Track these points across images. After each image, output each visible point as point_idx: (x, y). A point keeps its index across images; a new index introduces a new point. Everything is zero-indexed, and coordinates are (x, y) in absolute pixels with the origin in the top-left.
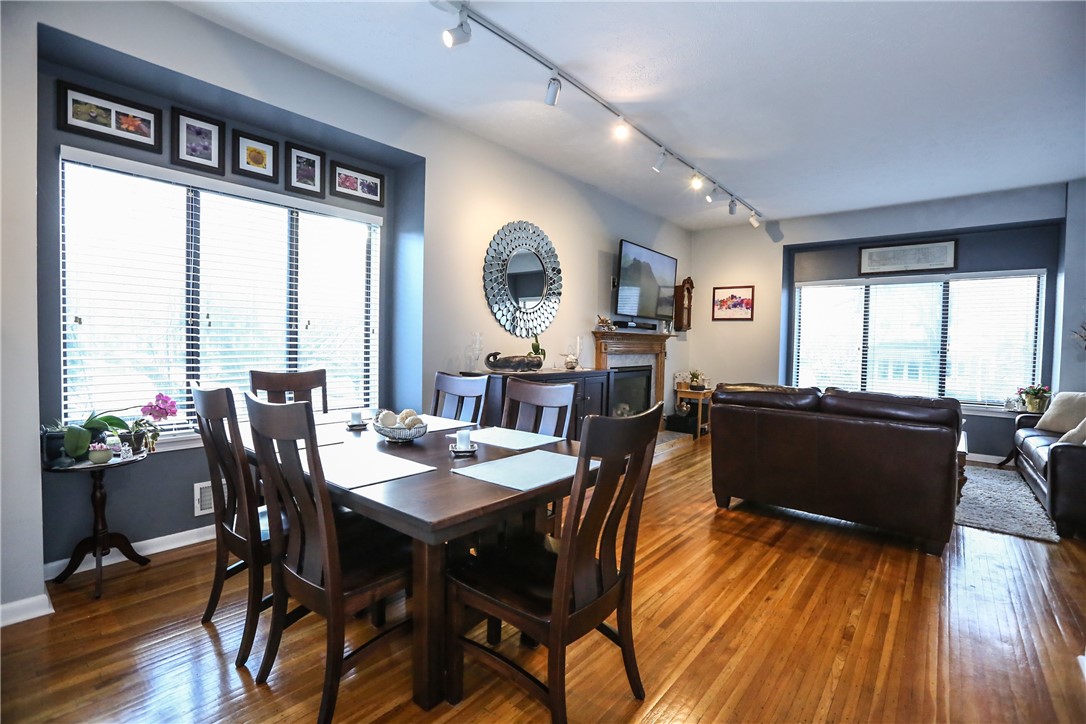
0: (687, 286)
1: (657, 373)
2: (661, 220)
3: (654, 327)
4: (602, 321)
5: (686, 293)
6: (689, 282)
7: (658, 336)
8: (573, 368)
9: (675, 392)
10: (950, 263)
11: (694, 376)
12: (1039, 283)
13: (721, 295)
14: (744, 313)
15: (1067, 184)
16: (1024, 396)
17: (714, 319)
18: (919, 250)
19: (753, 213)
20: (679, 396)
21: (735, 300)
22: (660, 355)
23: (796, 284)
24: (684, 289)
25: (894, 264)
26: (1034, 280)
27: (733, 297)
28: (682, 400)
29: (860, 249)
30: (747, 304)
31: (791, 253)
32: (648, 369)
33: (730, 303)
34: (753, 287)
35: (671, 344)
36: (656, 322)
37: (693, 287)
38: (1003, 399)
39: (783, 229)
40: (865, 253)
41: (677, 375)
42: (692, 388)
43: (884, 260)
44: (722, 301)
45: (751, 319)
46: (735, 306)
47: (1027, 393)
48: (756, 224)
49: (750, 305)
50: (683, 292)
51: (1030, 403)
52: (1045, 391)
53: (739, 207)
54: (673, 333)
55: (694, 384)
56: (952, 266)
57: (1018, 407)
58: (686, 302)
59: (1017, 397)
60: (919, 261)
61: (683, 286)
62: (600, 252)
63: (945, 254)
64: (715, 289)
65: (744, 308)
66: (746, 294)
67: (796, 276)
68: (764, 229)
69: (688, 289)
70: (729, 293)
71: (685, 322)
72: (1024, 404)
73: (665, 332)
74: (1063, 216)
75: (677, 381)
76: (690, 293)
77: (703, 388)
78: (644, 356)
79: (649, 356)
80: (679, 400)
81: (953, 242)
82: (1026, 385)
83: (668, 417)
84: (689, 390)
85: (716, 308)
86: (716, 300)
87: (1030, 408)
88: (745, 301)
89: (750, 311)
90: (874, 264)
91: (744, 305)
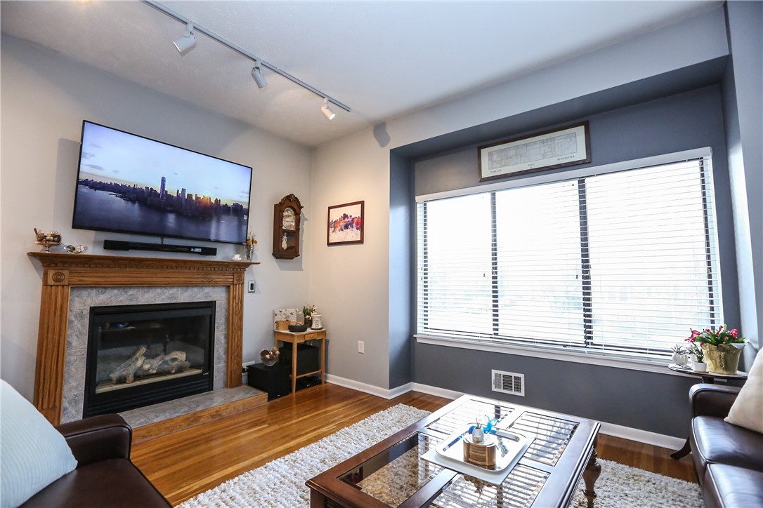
0: (288, 204)
1: (227, 310)
3: (211, 252)
5: (290, 213)
6: (291, 199)
9: (274, 334)
10: (582, 155)
11: (307, 313)
12: (702, 169)
13: (336, 215)
14: (353, 234)
16: (700, 344)
17: (329, 244)
18: (544, 142)
19: (325, 100)
20: (277, 338)
21: (346, 220)
23: (417, 198)
24: (283, 210)
25: (517, 164)
26: (695, 166)
27: (345, 216)
29: (479, 149)
30: (357, 224)
32: (208, 306)
33: (342, 224)
36: (217, 246)
37: (300, 207)
38: (669, 345)
39: (390, 130)
40: (484, 153)
41: (277, 312)
42: (291, 328)
43: (507, 160)
44: (335, 222)
45: (361, 242)
46: (346, 227)
47: (703, 341)
49: (360, 224)
51: (711, 359)
52: (732, 339)
56: (584, 157)
57: (693, 366)
58: (292, 225)
60: (544, 156)
61: (282, 204)
63: (572, 144)
64: (330, 208)
65: (355, 229)
66: (354, 212)
67: (417, 189)
68: (372, 131)
69: (291, 207)
70: (342, 212)
72: (700, 360)
73: (238, 258)
74: (728, 53)
75: (277, 319)
77: (303, 329)
78: (194, 289)
79: (211, 289)
81: (583, 127)
82: (702, 326)
83: (249, 367)
84: (288, 332)
85: (331, 230)
86: (331, 221)
87: (710, 367)
88: (355, 220)
89: (359, 232)
90: (495, 165)
91: (354, 225)
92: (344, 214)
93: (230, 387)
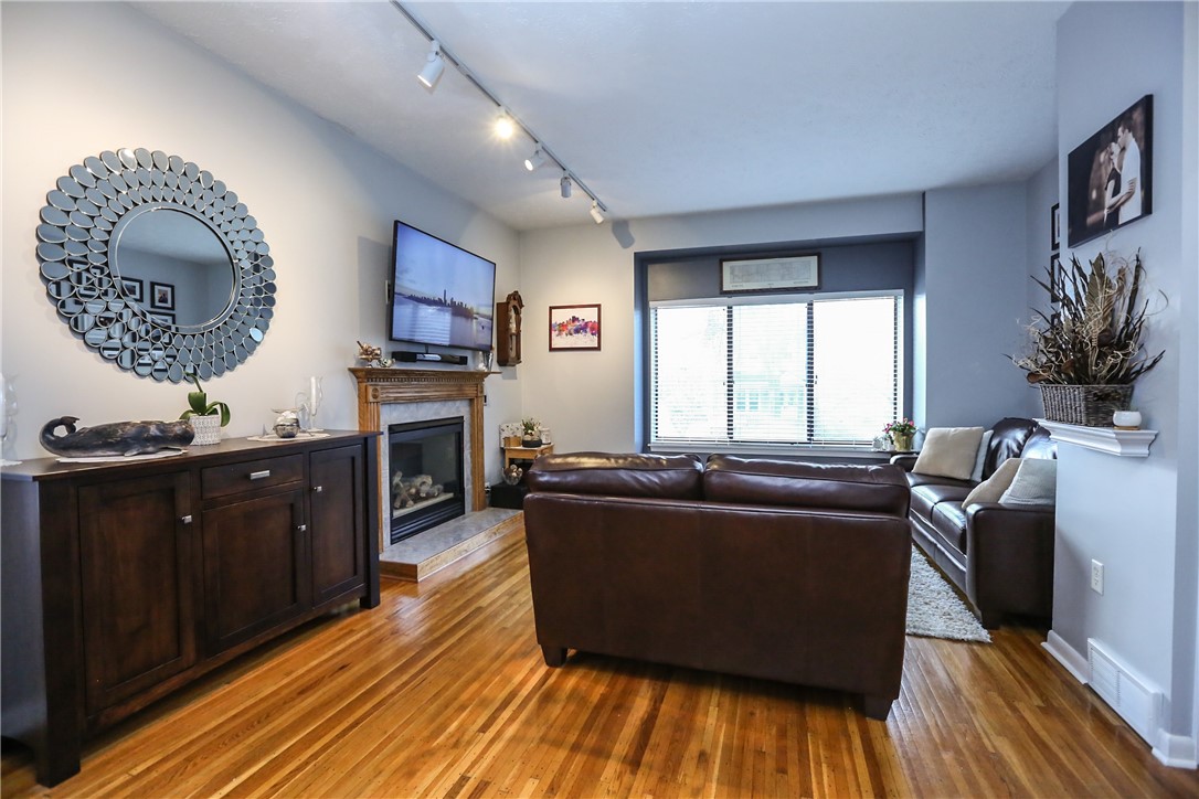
0: (513, 303)
1: (472, 425)
2: (472, 208)
3: (463, 361)
4: (366, 352)
5: (513, 313)
6: (515, 297)
7: (471, 374)
8: (292, 436)
9: (503, 451)
10: (814, 283)
11: (528, 427)
12: (896, 305)
13: (561, 317)
14: (587, 340)
15: (924, 194)
16: (891, 433)
17: (551, 349)
18: (782, 264)
19: (595, 203)
20: (508, 456)
21: (577, 323)
22: (476, 400)
23: (651, 304)
24: (509, 310)
25: (757, 281)
26: (891, 302)
27: (575, 319)
28: (512, 461)
29: (721, 261)
30: (592, 329)
31: (644, 262)
32: (458, 422)
33: (571, 327)
34: (599, 306)
35: (492, 385)
36: (468, 354)
37: (522, 306)
38: (870, 438)
39: (634, 231)
40: (727, 266)
41: (504, 427)
42: (525, 444)
43: (748, 276)
44: (562, 325)
45: (598, 348)
46: (577, 331)
47: (895, 429)
48: (599, 219)
49: (596, 329)
50: (508, 311)
51: (898, 441)
52: (908, 427)
53: (575, 191)
54: (495, 367)
55: (528, 438)
56: (816, 284)
57: (887, 447)
58: (513, 326)
59: (884, 433)
60: (783, 278)
61: (508, 303)
62: (361, 240)
63: (806, 271)
64: (551, 308)
65: (589, 334)
66: (589, 315)
67: (651, 294)
68: (610, 228)
69: (515, 307)
70: (570, 313)
71: (513, 354)
72: (892, 442)
73: (481, 367)
74: (921, 230)
75: (504, 435)
76: (518, 313)
77: (539, 443)
78: (450, 403)
79: (458, 403)
80: (507, 461)
81: (816, 257)
82: (890, 420)
83: (492, 487)
84: (521, 447)
85: (554, 334)
86: (553, 322)
87: (897, 447)
88: (590, 325)
89: (596, 338)
90: (736, 279)
91: (588, 330)
92: (574, 317)
93: (480, 510)
